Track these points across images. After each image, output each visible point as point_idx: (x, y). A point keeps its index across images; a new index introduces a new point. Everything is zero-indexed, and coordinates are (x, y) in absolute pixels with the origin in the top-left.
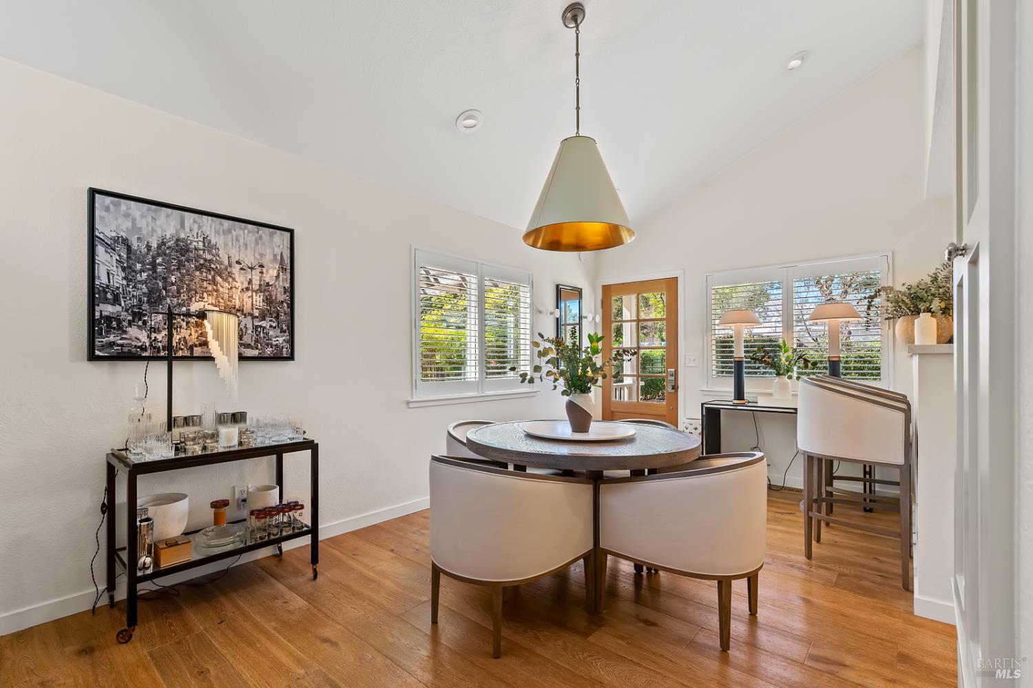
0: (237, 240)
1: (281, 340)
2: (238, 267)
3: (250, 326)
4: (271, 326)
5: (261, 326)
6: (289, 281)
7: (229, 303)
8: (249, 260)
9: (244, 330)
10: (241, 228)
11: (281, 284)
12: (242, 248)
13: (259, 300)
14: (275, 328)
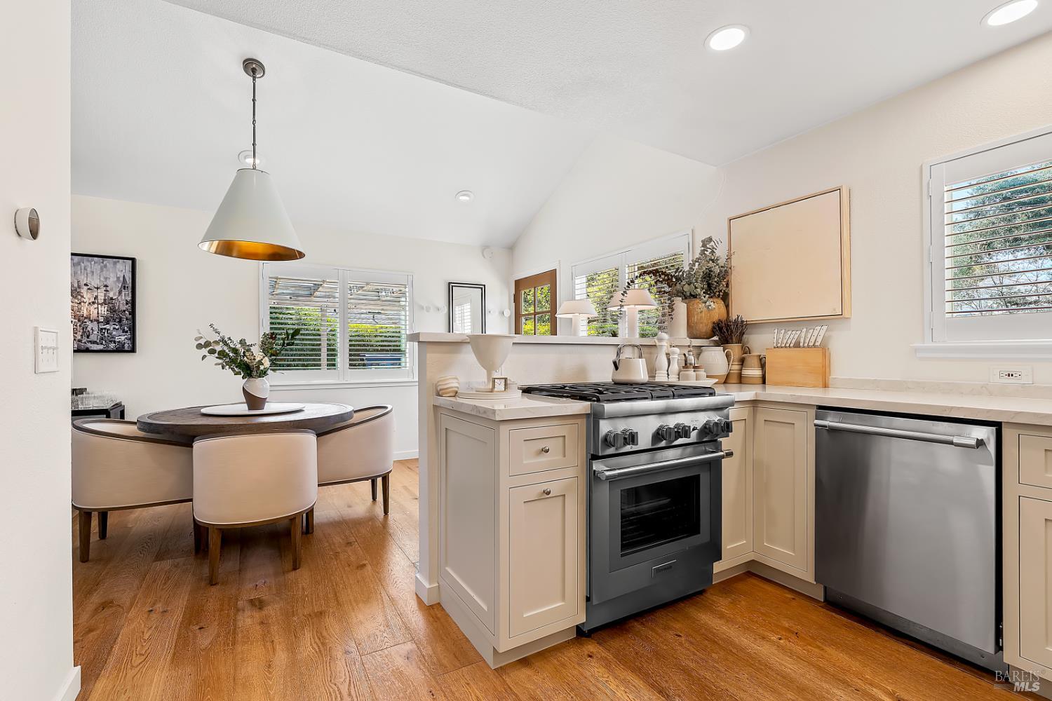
0: (85, 269)
1: (123, 338)
2: (86, 288)
3: (96, 328)
4: (114, 328)
5: (105, 329)
6: (130, 295)
7: (78, 313)
8: (95, 282)
9: (91, 331)
10: (88, 261)
11: (123, 298)
12: (90, 275)
13: (104, 310)
14: (118, 329)
